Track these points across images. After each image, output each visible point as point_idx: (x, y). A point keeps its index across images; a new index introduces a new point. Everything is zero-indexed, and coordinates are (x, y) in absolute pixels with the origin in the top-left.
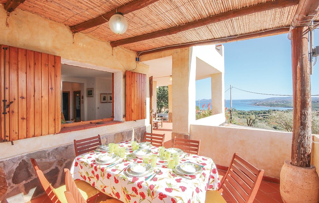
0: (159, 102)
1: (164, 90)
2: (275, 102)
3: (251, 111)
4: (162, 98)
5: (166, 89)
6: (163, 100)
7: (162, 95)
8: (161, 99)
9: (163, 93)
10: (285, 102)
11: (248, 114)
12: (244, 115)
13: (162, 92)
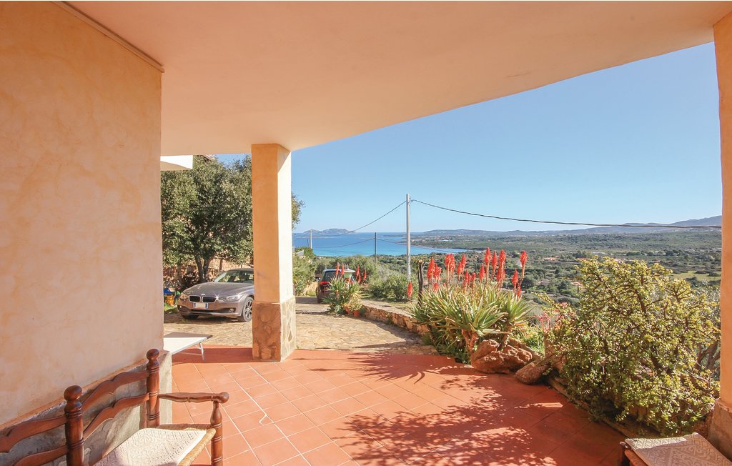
0: (198, 235)
1: (219, 193)
2: (440, 238)
3: (402, 256)
4: (211, 224)
5: (226, 186)
6: (214, 230)
7: (211, 211)
8: (209, 227)
9: (213, 202)
10: (454, 239)
11: (398, 263)
12: (391, 265)
13: (210, 201)
